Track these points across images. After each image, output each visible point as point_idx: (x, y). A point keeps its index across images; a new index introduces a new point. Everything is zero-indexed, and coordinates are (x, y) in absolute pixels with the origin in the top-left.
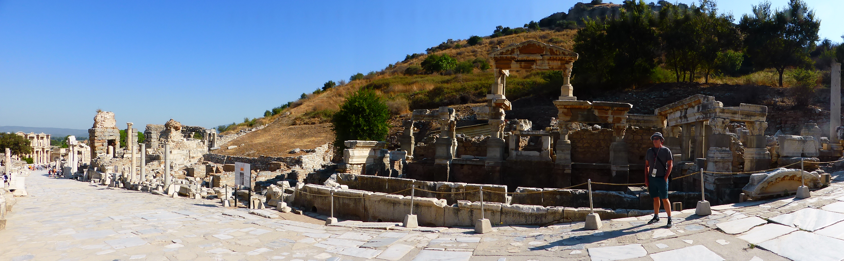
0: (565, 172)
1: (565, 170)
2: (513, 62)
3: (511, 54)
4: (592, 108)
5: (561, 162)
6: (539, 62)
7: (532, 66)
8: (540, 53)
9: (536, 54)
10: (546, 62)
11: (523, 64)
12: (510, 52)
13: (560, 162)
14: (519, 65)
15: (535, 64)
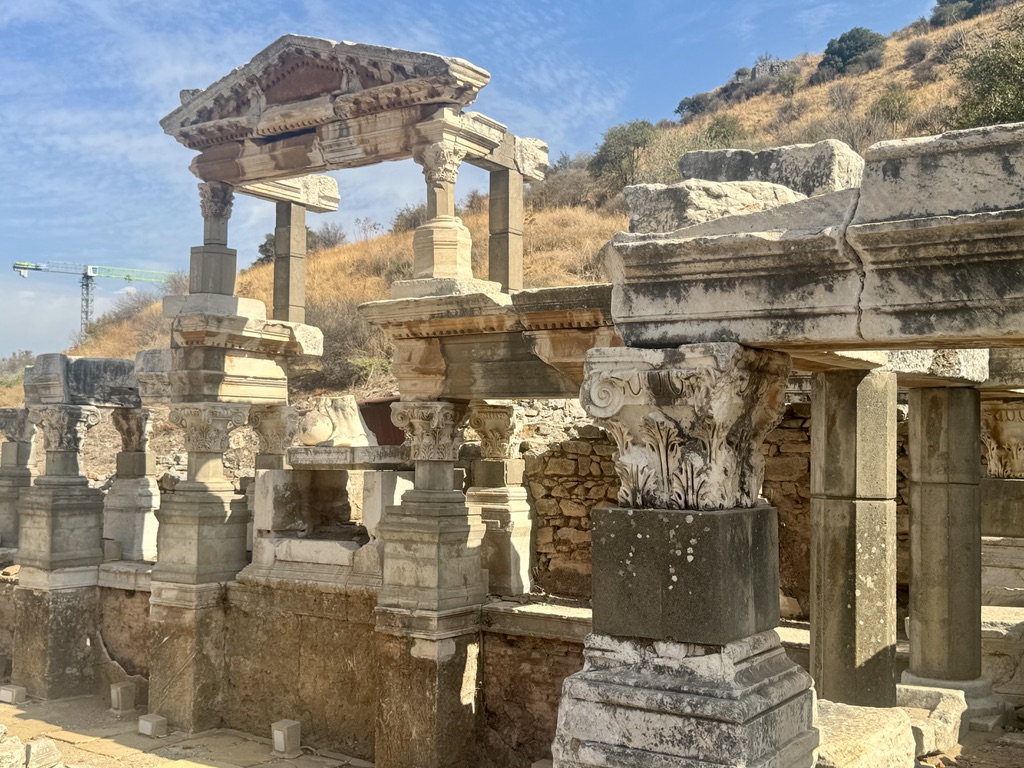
0: (415, 652)
1: (411, 643)
2: (249, 144)
3: (238, 111)
4: (518, 323)
5: (401, 601)
6: (330, 132)
7: (309, 154)
8: (329, 91)
9: (318, 95)
10: (352, 123)
11: (281, 148)
12: (233, 104)
13: (394, 601)
14: (267, 156)
15: (316, 141)
